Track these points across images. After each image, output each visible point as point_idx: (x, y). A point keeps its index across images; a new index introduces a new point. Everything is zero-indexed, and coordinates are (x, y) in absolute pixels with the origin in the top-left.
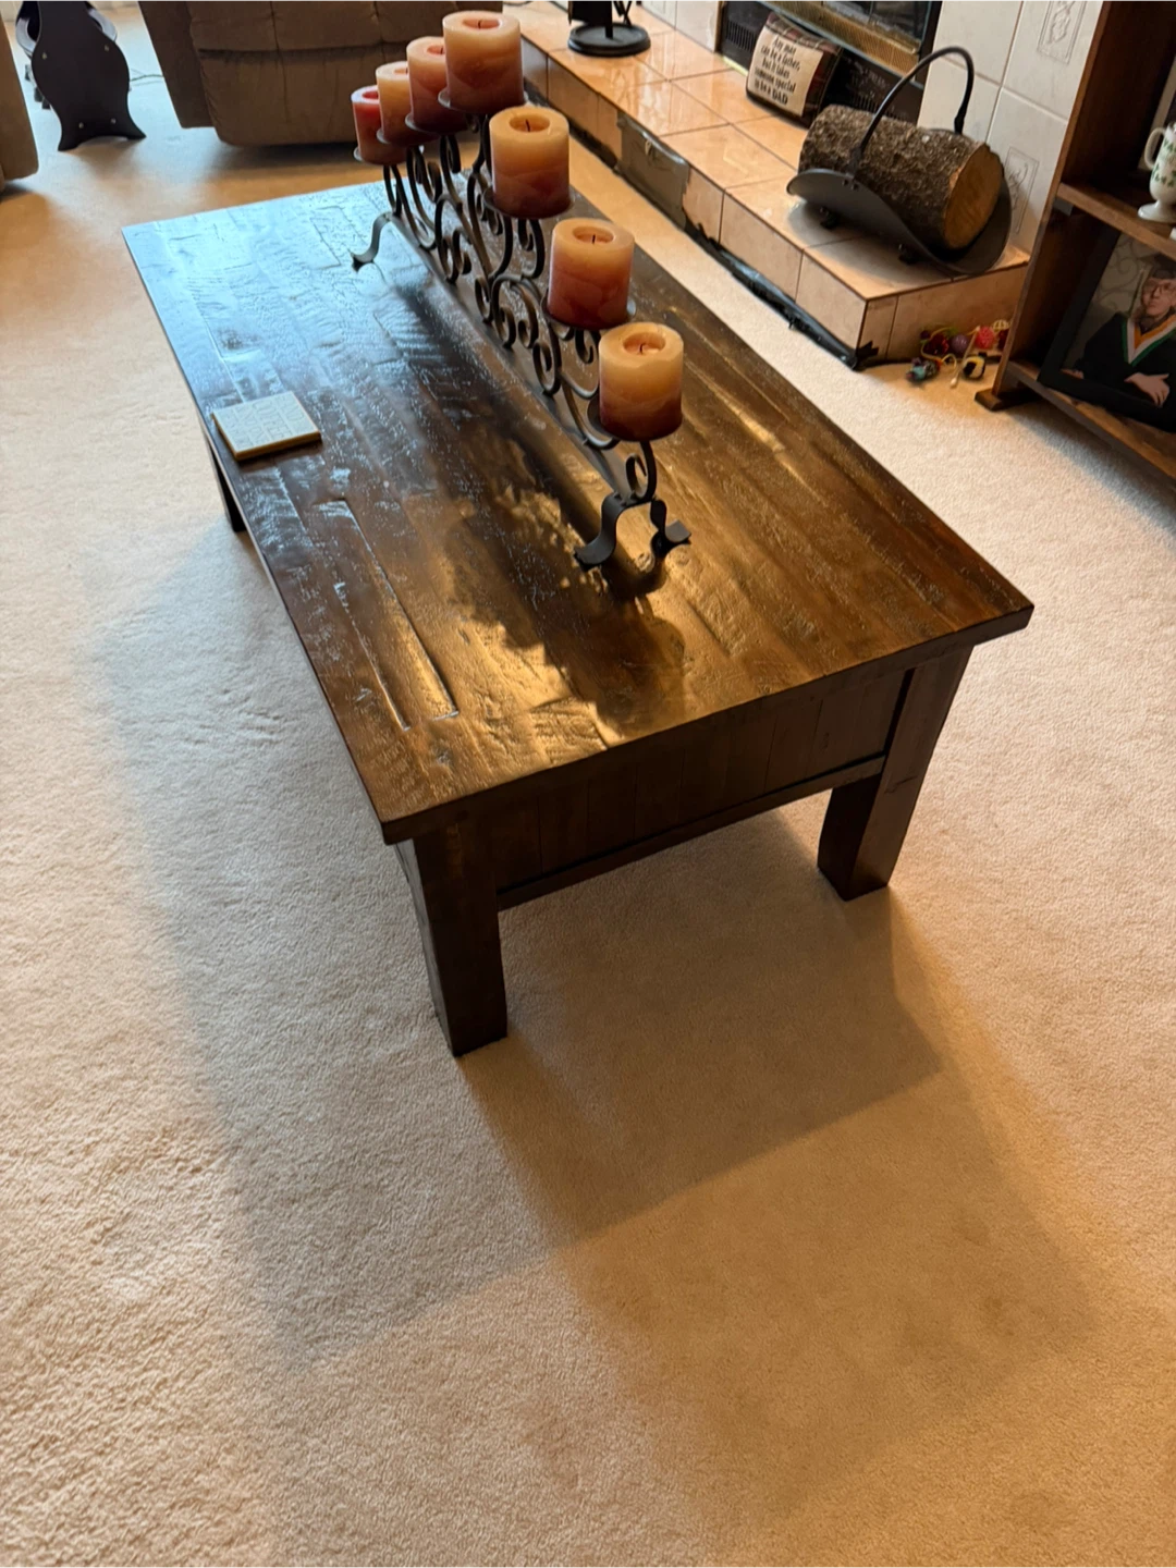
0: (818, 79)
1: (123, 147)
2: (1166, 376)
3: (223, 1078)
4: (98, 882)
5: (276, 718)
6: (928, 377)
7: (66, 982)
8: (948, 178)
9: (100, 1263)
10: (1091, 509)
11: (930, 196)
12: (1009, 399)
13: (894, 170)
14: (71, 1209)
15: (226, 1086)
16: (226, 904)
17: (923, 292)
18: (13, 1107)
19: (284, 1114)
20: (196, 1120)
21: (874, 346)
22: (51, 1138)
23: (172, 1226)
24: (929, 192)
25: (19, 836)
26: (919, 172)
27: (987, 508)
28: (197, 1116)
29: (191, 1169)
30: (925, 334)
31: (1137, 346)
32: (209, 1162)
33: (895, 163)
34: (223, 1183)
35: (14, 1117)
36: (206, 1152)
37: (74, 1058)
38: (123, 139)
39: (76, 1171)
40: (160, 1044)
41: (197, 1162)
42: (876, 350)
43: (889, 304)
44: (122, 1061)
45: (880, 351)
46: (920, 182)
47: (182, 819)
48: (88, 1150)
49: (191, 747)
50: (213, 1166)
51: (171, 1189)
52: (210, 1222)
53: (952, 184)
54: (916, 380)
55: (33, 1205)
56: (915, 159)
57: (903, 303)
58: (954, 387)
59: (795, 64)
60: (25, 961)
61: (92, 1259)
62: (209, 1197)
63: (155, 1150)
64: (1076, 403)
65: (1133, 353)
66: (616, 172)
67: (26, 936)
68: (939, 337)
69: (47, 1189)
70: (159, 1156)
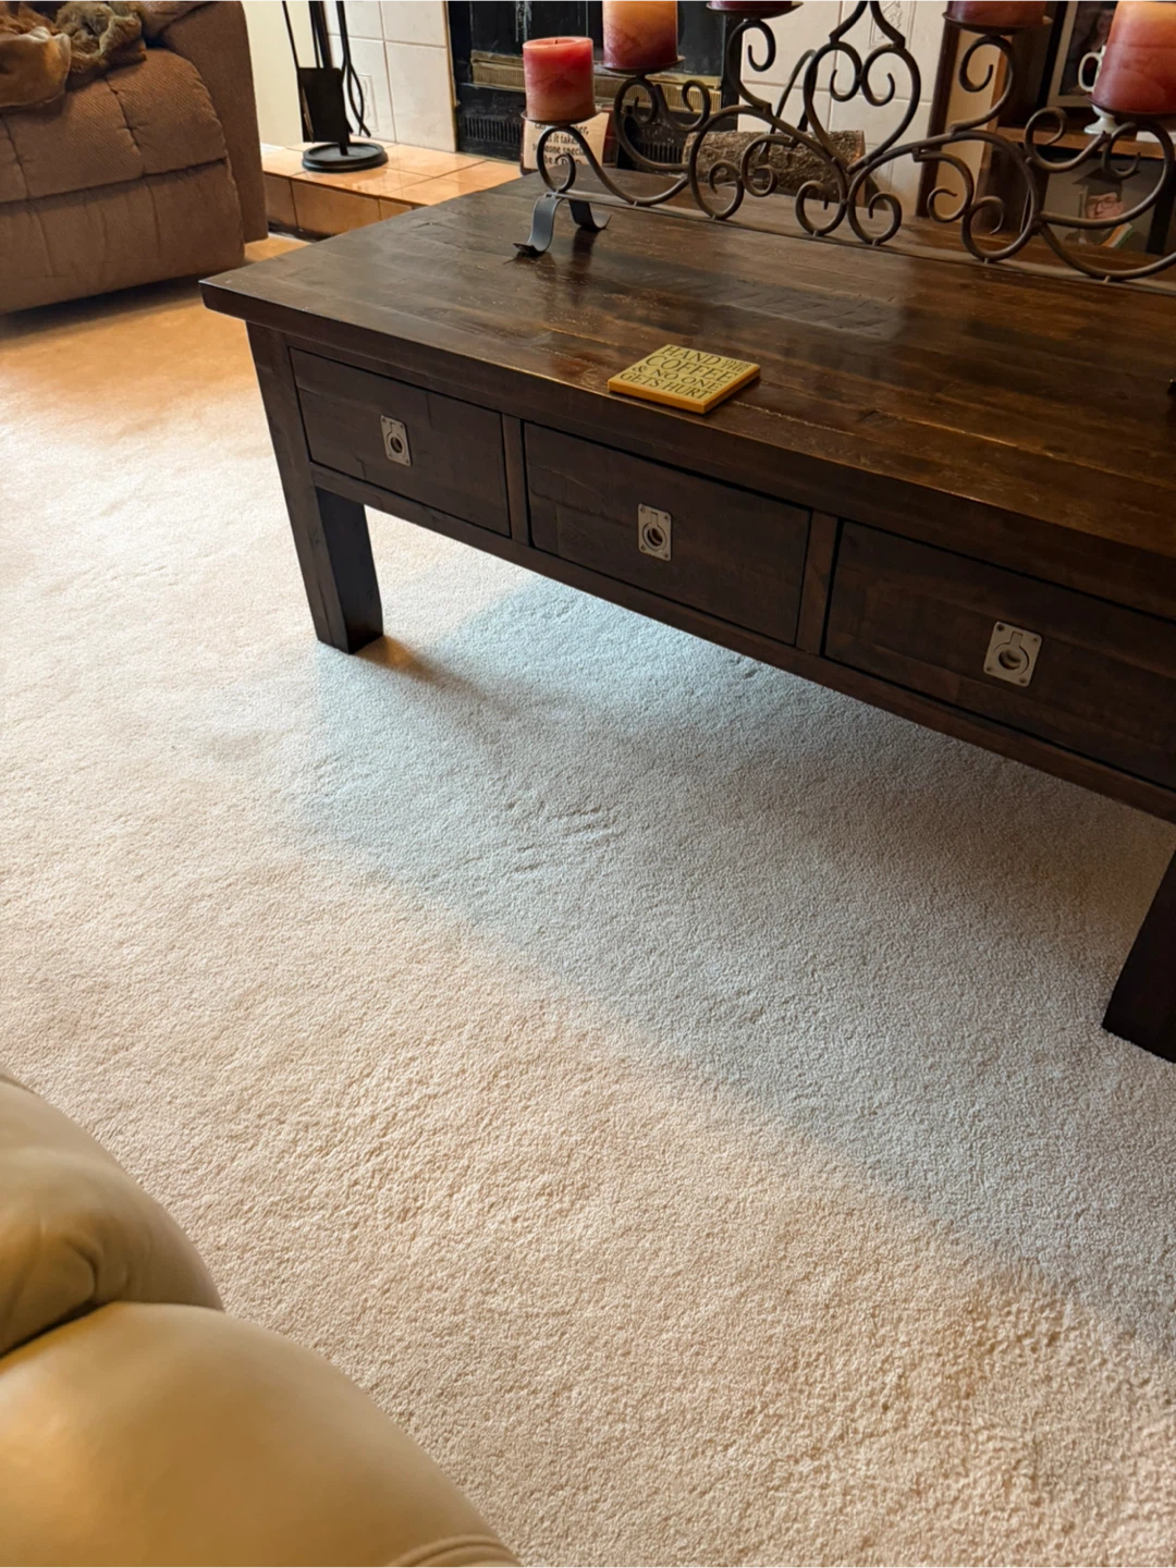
0: (610, 137)
3: (968, 1214)
4: (573, 1065)
5: (595, 810)
7: (657, 1201)
9: (1072, 1526)
14: (963, 1481)
15: (979, 1220)
16: (753, 1020)
18: (751, 1393)
19: (1078, 1215)
20: (992, 1277)
22: (840, 1406)
23: (1101, 1424)
25: (413, 1059)
28: (985, 1273)
29: (1045, 1341)
32: (1058, 1319)
34: (1103, 1334)
35: (765, 1406)
36: (1042, 1310)
37: (763, 1287)
39: (915, 1427)
40: (850, 1214)
41: (1044, 1327)
44: (824, 1259)
47: (602, 952)
48: (902, 1392)
49: (530, 875)
50: (1066, 1322)
51: (1049, 1379)
52: (1138, 1392)
55: (911, 1504)
60: (573, 1203)
61: (1057, 1527)
62: (1104, 1362)
63: (980, 1344)
67: (543, 1172)
69: (906, 1472)
70: (993, 1348)
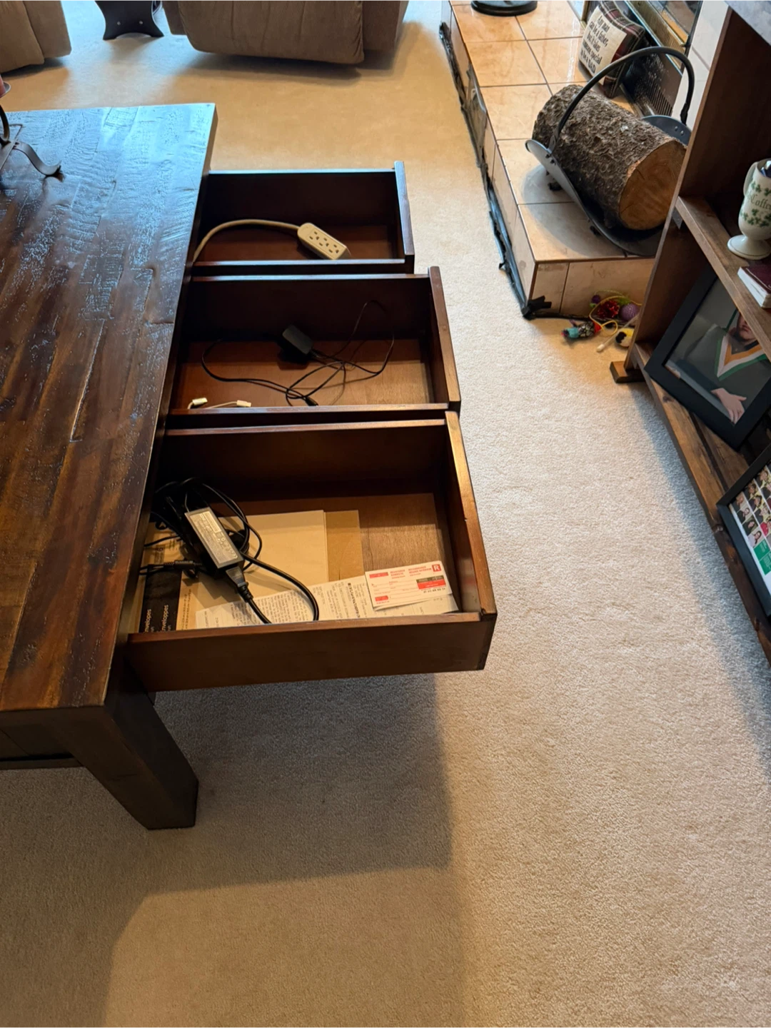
0: (619, 55)
1: (146, 41)
2: (744, 399)
6: (581, 337)
8: (627, 167)
10: (637, 503)
11: (611, 180)
12: (631, 377)
13: (592, 152)
17: (595, 263)
21: (546, 300)
24: (611, 177)
26: (608, 158)
27: (545, 476)
30: (596, 299)
31: (726, 363)
33: (594, 145)
38: (148, 36)
42: (549, 304)
43: (561, 268)
45: (553, 306)
46: (607, 166)
53: (630, 173)
54: (570, 340)
56: (610, 145)
57: (574, 270)
58: (601, 351)
59: (605, 41)
64: (666, 399)
65: (722, 369)
66: (462, 109)
68: (610, 303)
